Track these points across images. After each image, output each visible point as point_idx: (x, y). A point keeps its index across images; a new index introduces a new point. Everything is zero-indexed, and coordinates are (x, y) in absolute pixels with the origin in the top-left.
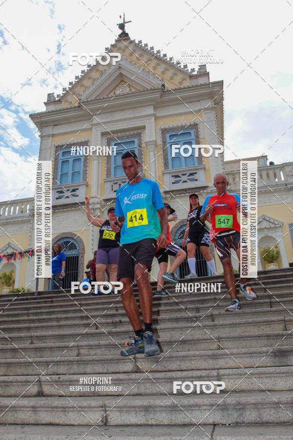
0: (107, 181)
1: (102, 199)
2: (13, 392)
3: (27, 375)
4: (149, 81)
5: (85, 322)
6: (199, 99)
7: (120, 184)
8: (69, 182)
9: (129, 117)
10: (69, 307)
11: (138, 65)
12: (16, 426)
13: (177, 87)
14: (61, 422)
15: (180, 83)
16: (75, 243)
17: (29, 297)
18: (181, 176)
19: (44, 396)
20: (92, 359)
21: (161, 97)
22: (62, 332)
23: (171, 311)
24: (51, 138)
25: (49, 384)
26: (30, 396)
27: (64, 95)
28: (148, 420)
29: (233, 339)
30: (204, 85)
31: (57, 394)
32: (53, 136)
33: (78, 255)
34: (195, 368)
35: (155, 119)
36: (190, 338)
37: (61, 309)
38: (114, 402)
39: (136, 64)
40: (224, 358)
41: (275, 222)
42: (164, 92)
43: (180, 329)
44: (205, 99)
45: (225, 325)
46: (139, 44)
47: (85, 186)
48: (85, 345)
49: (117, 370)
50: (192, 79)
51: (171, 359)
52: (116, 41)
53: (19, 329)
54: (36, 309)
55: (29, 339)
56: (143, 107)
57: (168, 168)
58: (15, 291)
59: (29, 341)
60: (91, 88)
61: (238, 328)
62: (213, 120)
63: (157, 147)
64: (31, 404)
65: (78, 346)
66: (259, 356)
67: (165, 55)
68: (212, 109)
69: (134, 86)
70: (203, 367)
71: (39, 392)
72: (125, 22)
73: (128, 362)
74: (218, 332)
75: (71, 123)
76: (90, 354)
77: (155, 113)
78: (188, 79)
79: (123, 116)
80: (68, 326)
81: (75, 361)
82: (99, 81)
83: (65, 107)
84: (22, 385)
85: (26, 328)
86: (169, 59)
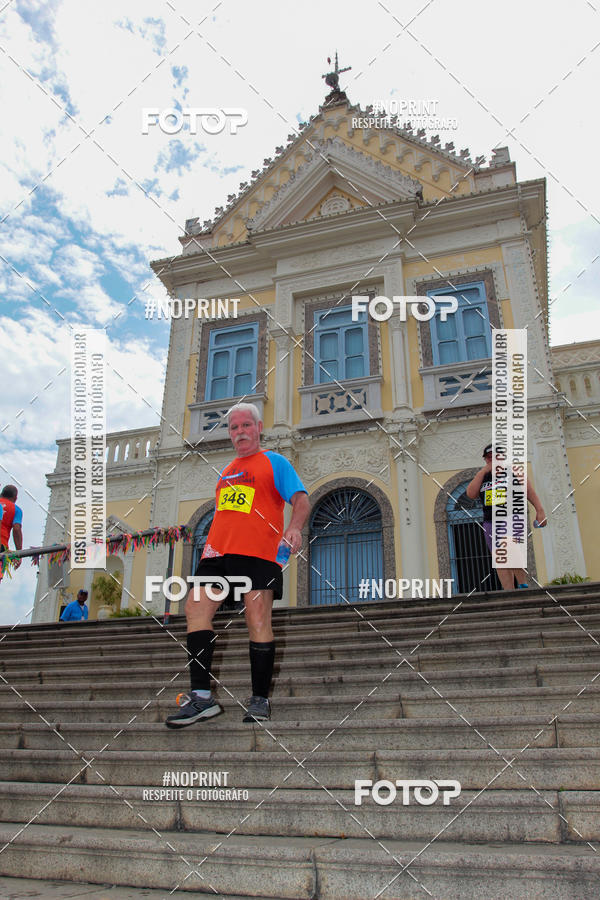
0: (307, 393)
1: (295, 429)
2: (124, 820)
4: (390, 187)
6: (494, 219)
7: (332, 399)
8: (230, 395)
9: (348, 259)
11: (366, 155)
12: (132, 890)
13: (448, 197)
14: (222, 888)
15: (456, 188)
17: (151, 627)
18: (459, 379)
19: (186, 831)
20: (284, 757)
21: (415, 217)
23: (446, 661)
25: (196, 807)
26: (158, 830)
27: (219, 221)
28: (407, 895)
29: (587, 726)
30: (504, 190)
31: (213, 828)
34: (505, 786)
35: (404, 264)
36: (492, 719)
38: (334, 851)
39: (361, 153)
40: (569, 766)
43: (469, 701)
44: (507, 219)
45: (567, 694)
46: (367, 112)
47: (261, 402)
49: (337, 784)
50: (480, 178)
51: (451, 764)
52: (322, 109)
53: (135, 691)
54: (167, 652)
55: (154, 712)
56: (377, 239)
57: (432, 364)
58: (121, 613)
60: (271, 204)
62: (525, 261)
64: (162, 846)
65: (253, 729)
67: (421, 133)
69: (357, 197)
70: (522, 784)
71: (176, 823)
72: (338, 71)
73: (359, 766)
74: (551, 709)
76: (278, 748)
77: (402, 250)
78: (472, 179)
79: (337, 258)
81: (248, 761)
82: (288, 191)
83: (221, 245)
84: (143, 806)
85: (147, 688)
86: (429, 140)
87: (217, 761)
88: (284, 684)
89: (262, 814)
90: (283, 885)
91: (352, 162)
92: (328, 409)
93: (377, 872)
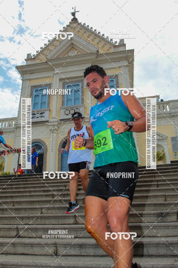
0: (62, 109)
1: (58, 119)
2: (1, 235)
3: (10, 225)
4: (89, 48)
5: (46, 193)
6: (119, 60)
7: (70, 111)
8: (39, 108)
9: (76, 69)
10: (36, 185)
11: (83, 38)
13: (106, 53)
14: (30, 253)
15: (108, 50)
16: (42, 145)
19: (20, 237)
20: (49, 216)
21: (96, 58)
22: (32, 199)
24: (28, 81)
26: (11, 237)
27: (37, 55)
28: (81, 253)
30: (122, 52)
31: (28, 236)
32: (30, 80)
33: (43, 153)
37: (32, 186)
38: (62, 242)
39: (81, 37)
41: (163, 136)
42: (98, 55)
44: (123, 60)
46: (83, 25)
47: (48, 111)
48: (45, 207)
49: (64, 223)
50: (115, 48)
52: (70, 23)
53: (6, 197)
54: (17, 185)
55: (12, 203)
58: (4, 174)
59: (12, 205)
60: (54, 51)
62: (127, 73)
64: (12, 242)
65: (41, 208)
66: (149, 216)
67: (99, 33)
68: (127, 66)
69: (80, 51)
71: (17, 235)
72: (75, 12)
73: (71, 218)
75: (41, 72)
76: (48, 213)
78: (113, 48)
79: (72, 69)
80: (36, 196)
81: (39, 217)
82: (59, 47)
83: (38, 63)
84: (7, 231)
85: (10, 196)
86: (101, 35)
87: (30, 217)
88: (51, 195)
89: (42, 232)
90: (47, 252)
91: (78, 40)
92: (69, 114)
93: (73, 247)
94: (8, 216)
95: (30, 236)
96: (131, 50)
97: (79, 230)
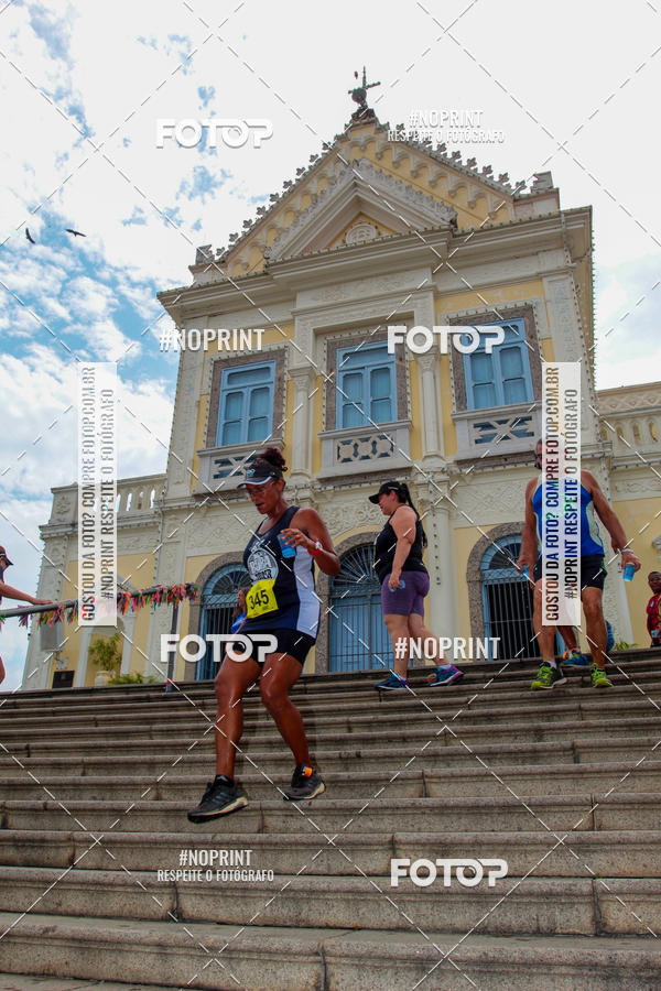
0: (328, 438)
1: (314, 479)
2: (115, 908)
3: (146, 870)
4: (422, 213)
6: (535, 250)
8: (244, 439)
9: (374, 293)
11: (396, 178)
12: (121, 985)
13: (485, 225)
14: (224, 984)
15: (493, 215)
17: (152, 694)
18: (496, 425)
19: (184, 921)
20: (293, 839)
21: (449, 247)
23: (477, 734)
25: (196, 894)
26: (152, 920)
27: (233, 249)
29: (627, 807)
30: (547, 219)
31: (214, 918)
35: (435, 298)
36: (523, 799)
38: (344, 943)
39: (390, 176)
40: (606, 851)
42: (455, 236)
44: (549, 250)
45: (606, 772)
48: (277, 806)
50: (520, 205)
52: (348, 127)
53: (131, 766)
54: (167, 723)
55: (151, 789)
56: (407, 270)
57: (466, 408)
58: (121, 680)
59: (152, 794)
60: (291, 231)
61: (637, 781)
62: (569, 296)
63: (441, 359)
64: (156, 937)
65: (261, 809)
67: (457, 155)
68: (565, 271)
69: (386, 225)
70: (555, 871)
71: (173, 911)
72: (366, 86)
73: (377, 850)
74: (588, 788)
77: (435, 284)
78: (511, 206)
79: (363, 291)
82: (310, 216)
83: (235, 276)
85: (144, 763)
86: (465, 163)
90: (288, 981)
91: (380, 186)
92: (352, 458)
93: (392, 967)
94: (140, 837)
95: (223, 915)
96: (581, 209)
97: (409, 898)
